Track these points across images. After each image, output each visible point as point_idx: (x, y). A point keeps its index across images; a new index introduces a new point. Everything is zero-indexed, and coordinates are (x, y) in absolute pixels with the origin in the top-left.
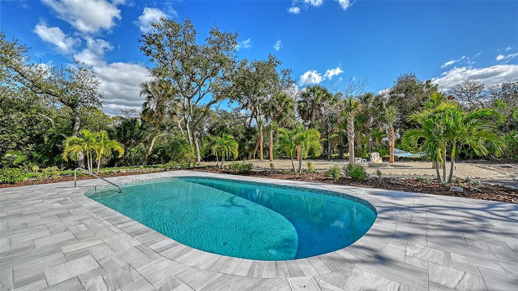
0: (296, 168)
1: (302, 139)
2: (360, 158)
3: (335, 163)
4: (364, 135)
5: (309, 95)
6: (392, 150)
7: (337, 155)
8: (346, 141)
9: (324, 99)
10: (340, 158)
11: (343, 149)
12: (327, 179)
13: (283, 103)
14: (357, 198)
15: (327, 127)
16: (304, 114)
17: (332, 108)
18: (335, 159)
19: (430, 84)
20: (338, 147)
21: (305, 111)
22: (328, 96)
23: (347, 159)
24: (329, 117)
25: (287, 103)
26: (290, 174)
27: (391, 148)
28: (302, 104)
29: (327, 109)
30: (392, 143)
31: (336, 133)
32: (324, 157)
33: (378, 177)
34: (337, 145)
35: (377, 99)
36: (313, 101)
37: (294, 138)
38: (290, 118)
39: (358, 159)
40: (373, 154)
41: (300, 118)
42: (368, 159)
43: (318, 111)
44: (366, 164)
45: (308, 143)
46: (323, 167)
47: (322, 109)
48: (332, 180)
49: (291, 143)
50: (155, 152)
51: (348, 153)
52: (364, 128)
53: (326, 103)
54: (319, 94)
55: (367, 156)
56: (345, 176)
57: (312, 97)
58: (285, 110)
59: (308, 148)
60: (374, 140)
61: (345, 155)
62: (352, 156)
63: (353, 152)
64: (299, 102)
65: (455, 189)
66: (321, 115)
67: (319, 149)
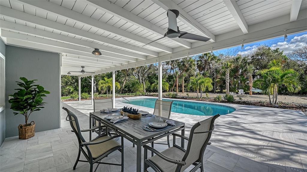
0: (199, 96)
1: (203, 82)
2: (232, 92)
3: (218, 95)
4: (235, 80)
5: (203, 57)
6: (251, 88)
7: (219, 90)
8: (225, 83)
9: (212, 59)
10: (221, 92)
11: (223, 87)
12: (215, 101)
13: (189, 63)
14: (229, 106)
15: (213, 75)
16: (200, 68)
17: (217, 64)
18: (218, 93)
19: (279, 50)
20: (220, 86)
21: (201, 66)
22: (215, 57)
23: (225, 93)
24: (215, 69)
25: (191, 62)
26: (197, 98)
27: (250, 87)
28: (199, 62)
29: (214, 65)
30: (251, 85)
31: (219, 78)
32: (212, 92)
33: (240, 100)
34: (219, 85)
35: (244, 60)
36: (206, 60)
37: (199, 82)
38: (193, 70)
39: (231, 93)
40: (240, 90)
41: (198, 69)
42: (237, 93)
43: (208, 66)
44: (236, 95)
45: (206, 84)
46: (212, 96)
47: (211, 65)
48: (218, 101)
49: (198, 84)
50: (126, 87)
51: (226, 90)
52: (235, 75)
53: (213, 62)
54: (209, 57)
55: (237, 91)
56: (224, 100)
57: (205, 58)
58: (191, 66)
59: (206, 86)
60: (241, 82)
61: (224, 91)
62: (228, 91)
63: (229, 89)
64: (198, 61)
65: (275, 105)
66: (210, 68)
67: (211, 87)
